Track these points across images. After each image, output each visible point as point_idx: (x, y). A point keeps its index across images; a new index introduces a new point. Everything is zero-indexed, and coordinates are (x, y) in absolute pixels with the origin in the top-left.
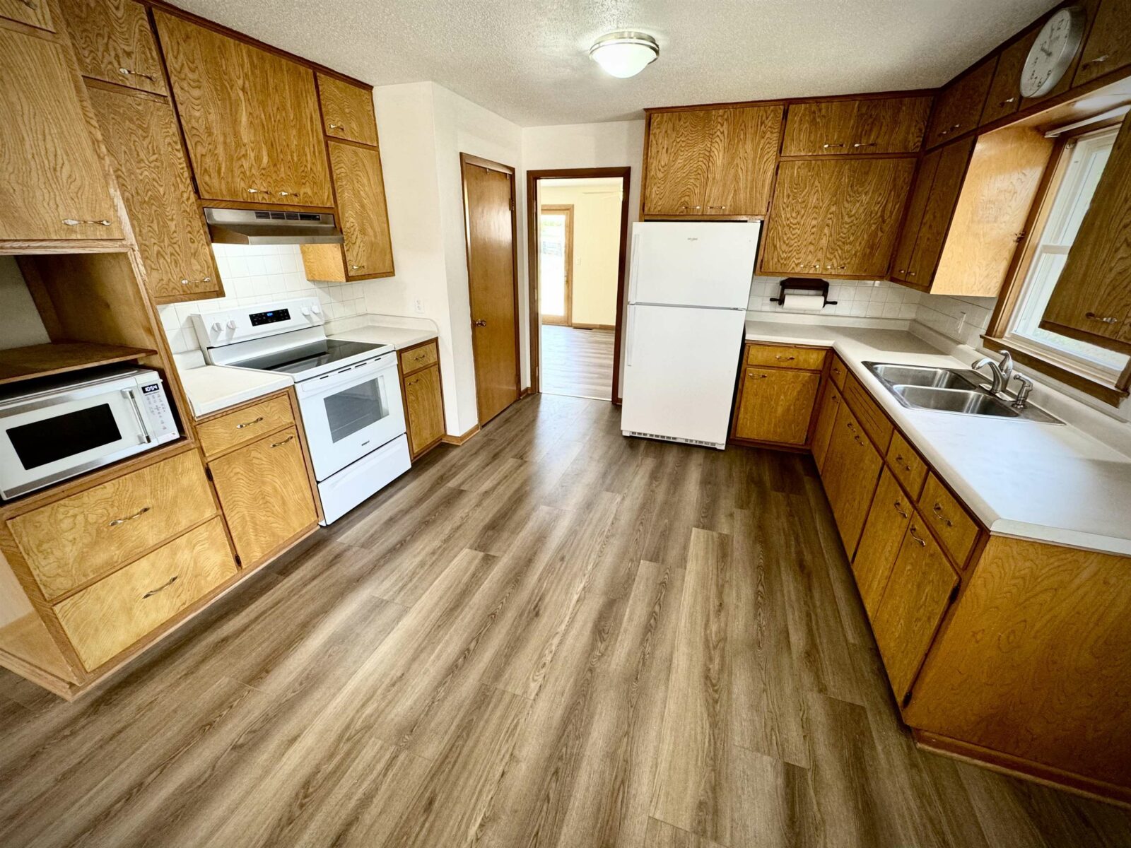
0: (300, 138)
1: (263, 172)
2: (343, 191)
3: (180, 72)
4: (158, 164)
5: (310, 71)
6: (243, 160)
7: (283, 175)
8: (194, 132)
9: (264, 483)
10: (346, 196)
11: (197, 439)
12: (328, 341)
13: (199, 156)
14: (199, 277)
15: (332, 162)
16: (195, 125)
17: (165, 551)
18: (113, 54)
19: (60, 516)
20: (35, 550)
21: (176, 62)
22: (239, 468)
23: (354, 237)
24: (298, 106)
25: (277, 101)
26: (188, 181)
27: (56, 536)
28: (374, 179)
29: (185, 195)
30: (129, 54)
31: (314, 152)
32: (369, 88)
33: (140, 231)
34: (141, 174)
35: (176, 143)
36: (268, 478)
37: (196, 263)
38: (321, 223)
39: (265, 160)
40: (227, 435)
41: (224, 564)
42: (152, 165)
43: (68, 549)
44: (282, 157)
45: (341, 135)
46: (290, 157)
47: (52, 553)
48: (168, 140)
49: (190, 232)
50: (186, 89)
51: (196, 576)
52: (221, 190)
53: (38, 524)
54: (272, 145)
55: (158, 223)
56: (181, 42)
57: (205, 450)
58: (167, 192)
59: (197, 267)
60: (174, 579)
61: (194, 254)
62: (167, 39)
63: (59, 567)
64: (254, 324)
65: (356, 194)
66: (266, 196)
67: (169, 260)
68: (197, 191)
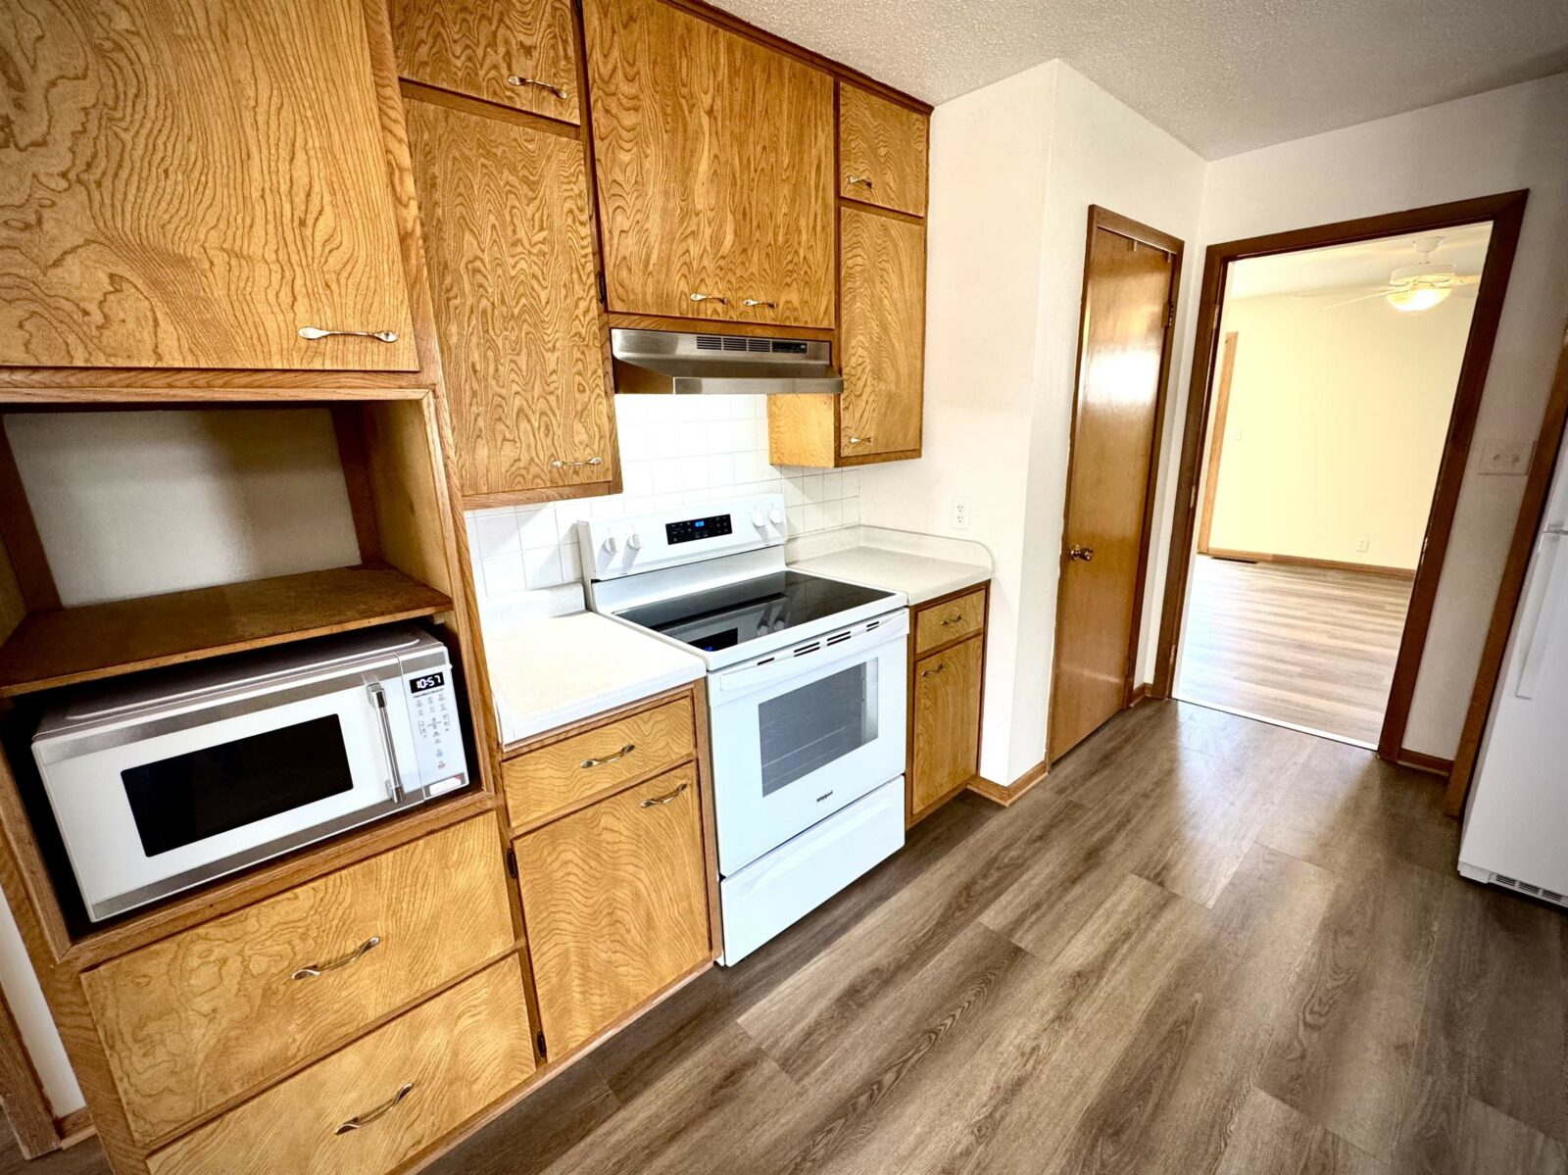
0: (793, 201)
1: (722, 263)
2: (854, 300)
3: (607, 83)
4: (545, 248)
5: (830, 79)
6: (690, 240)
7: (754, 269)
8: (616, 190)
9: (616, 882)
10: (857, 308)
11: (499, 788)
12: (788, 574)
13: (616, 233)
14: (582, 455)
15: (844, 244)
16: (620, 178)
17: (397, 1028)
18: (502, 50)
19: (194, 962)
20: (128, 1037)
21: (605, 64)
22: (571, 853)
23: (861, 384)
24: (799, 140)
25: (765, 133)
26: (592, 279)
27: (176, 1005)
28: (911, 276)
29: (583, 305)
30: (528, 51)
31: (814, 227)
32: (925, 110)
33: (497, 370)
34: (514, 267)
35: (581, 210)
36: (626, 872)
37: (583, 430)
38: (810, 358)
39: (729, 239)
40: (557, 782)
41: (512, 1056)
42: (535, 250)
43: (197, 1033)
44: (758, 234)
45: (864, 196)
46: (771, 235)
47: (163, 1042)
48: (569, 204)
49: (579, 373)
50: (614, 112)
51: (451, 1083)
52: (644, 294)
53: (143, 980)
54: (744, 214)
55: (529, 354)
56: (619, 27)
57: (511, 816)
58: (552, 299)
59: (581, 436)
60: (405, 1092)
61: (580, 415)
62: (597, 22)
63: (173, 1073)
64: (671, 541)
65: (877, 307)
66: (719, 307)
67: (536, 424)
68: (603, 298)
